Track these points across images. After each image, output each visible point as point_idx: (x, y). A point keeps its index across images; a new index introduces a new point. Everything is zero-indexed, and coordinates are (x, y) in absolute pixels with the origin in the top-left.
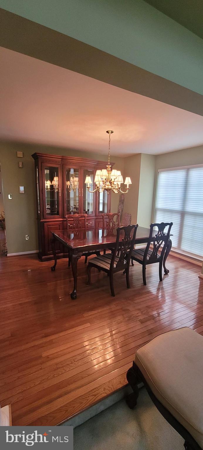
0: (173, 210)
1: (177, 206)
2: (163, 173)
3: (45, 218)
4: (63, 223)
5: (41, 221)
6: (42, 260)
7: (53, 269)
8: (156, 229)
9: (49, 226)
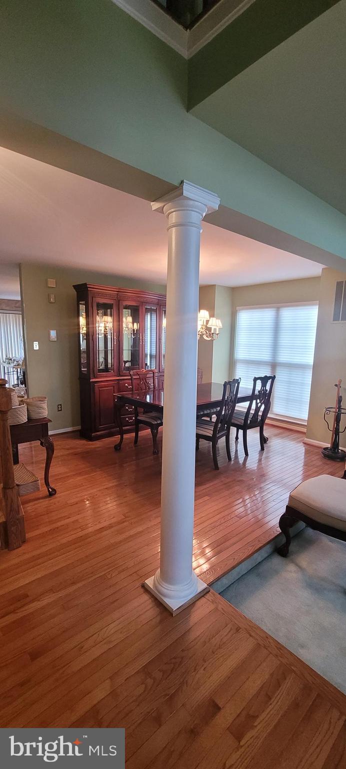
0: (261, 362)
1: (266, 356)
2: (244, 311)
3: (95, 376)
4: (118, 383)
5: (91, 380)
6: (91, 439)
7: (118, 448)
8: (259, 383)
9: (101, 388)
